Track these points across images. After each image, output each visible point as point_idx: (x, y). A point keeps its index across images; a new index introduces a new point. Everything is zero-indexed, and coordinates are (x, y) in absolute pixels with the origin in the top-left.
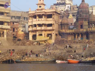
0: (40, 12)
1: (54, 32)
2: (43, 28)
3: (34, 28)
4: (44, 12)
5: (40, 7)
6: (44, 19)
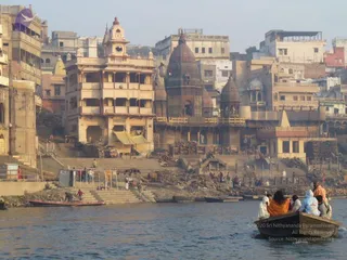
1: (150, 122)
2: (134, 110)
3: (105, 108)
4: (132, 66)
5: (119, 49)
6: (136, 85)
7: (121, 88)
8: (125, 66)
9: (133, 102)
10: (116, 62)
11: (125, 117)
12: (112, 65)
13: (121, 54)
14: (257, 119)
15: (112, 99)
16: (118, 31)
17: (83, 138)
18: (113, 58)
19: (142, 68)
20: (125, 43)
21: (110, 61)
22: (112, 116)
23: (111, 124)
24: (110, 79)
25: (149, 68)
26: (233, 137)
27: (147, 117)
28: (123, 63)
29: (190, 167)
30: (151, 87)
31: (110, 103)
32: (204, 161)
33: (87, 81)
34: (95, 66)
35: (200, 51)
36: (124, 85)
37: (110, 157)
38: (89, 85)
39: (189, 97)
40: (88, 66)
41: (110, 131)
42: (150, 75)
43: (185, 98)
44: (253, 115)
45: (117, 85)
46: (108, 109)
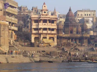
0: (45, 18)
1: (56, 36)
2: (49, 32)
3: (39, 31)
4: (49, 18)
5: (45, 12)
6: (50, 24)
7: (45, 25)
8: (47, 18)
9: (50, 29)
10: (44, 16)
11: (46, 34)
12: (43, 18)
13: (46, 14)
14: (95, 35)
15: (42, 28)
16: (45, 6)
17: (33, 41)
18: (43, 15)
19: (53, 18)
20: (47, 10)
21: (42, 16)
22: (42, 34)
23: (42, 36)
24: (42, 22)
25: (55, 18)
26: (85, 41)
27: (54, 34)
28: (47, 17)
29: (66, 50)
30: (56, 25)
31: (42, 30)
32: (72, 48)
33: (35, 23)
34: (37, 18)
35: (86, 15)
36: (46, 24)
37: (39, 47)
38: (35, 24)
39: (71, 28)
40: (35, 18)
41: (42, 39)
42: (56, 20)
43: (70, 28)
44: (93, 34)
45: (44, 24)
46: (40, 32)
